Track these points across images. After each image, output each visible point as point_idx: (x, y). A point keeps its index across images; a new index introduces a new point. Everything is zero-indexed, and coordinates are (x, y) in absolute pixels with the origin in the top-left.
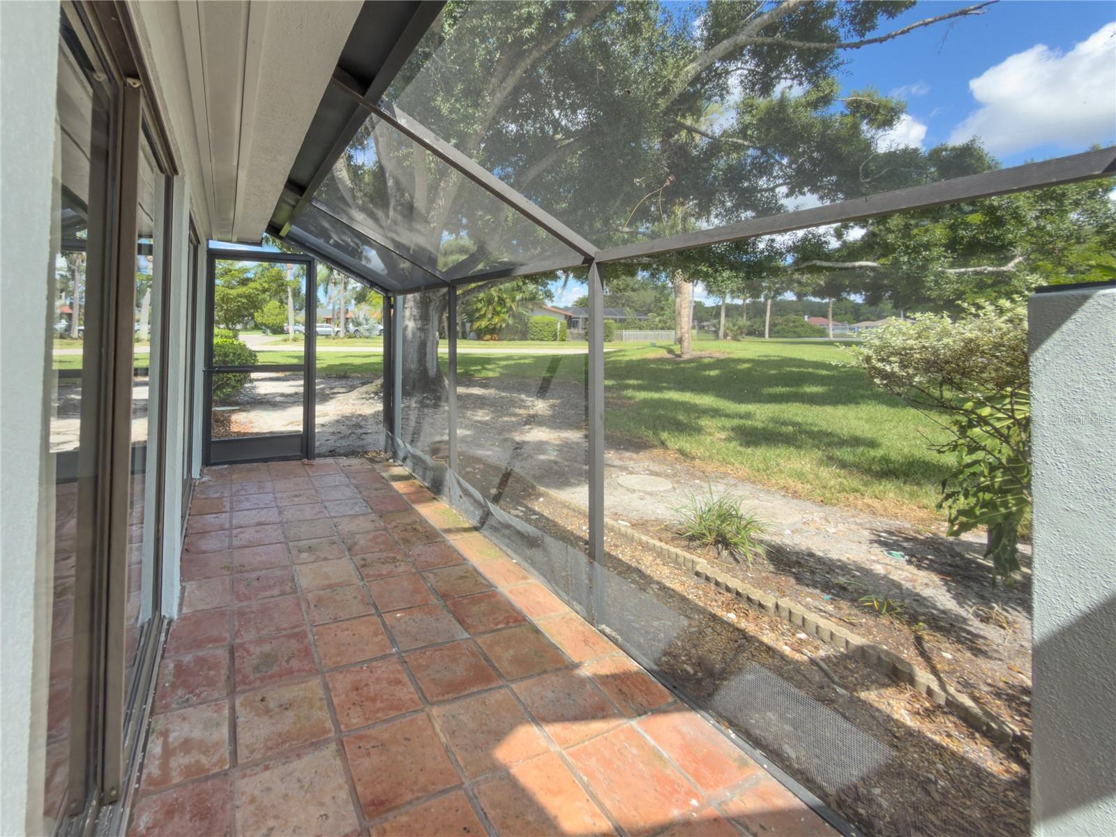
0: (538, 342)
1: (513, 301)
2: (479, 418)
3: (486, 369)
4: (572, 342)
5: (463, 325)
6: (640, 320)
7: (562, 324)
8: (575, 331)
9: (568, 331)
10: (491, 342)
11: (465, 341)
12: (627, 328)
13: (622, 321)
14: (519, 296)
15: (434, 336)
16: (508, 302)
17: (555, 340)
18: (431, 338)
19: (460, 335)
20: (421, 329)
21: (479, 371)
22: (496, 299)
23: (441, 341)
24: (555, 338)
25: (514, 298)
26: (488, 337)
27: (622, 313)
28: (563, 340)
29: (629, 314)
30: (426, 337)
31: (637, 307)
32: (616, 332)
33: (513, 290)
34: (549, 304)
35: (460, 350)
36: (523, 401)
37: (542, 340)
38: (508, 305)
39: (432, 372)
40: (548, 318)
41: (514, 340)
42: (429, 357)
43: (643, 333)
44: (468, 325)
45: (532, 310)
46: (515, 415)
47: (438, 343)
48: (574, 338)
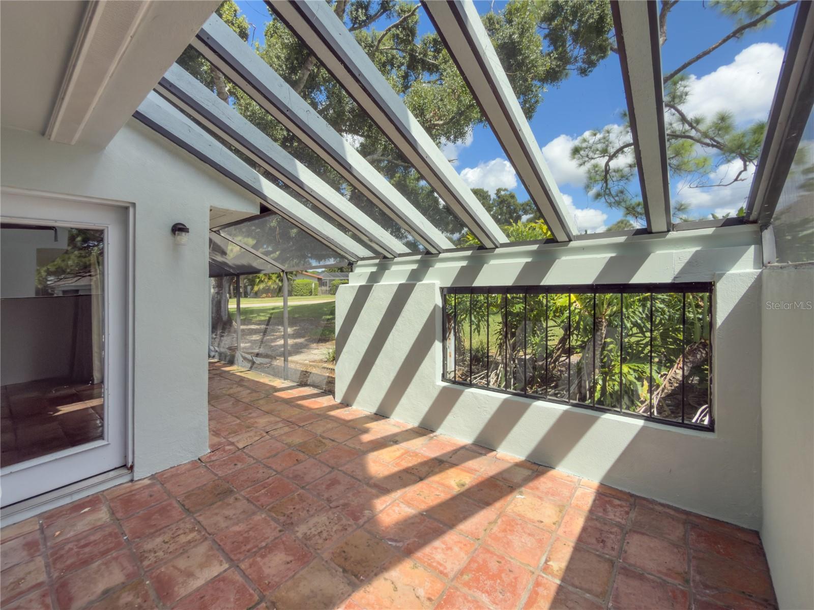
0: (300, 297)
2: (253, 339)
3: (261, 316)
4: (321, 295)
5: (245, 287)
7: (315, 284)
8: (324, 288)
9: (319, 288)
10: (266, 299)
11: (246, 299)
15: (226, 296)
17: (311, 295)
18: (224, 298)
19: (243, 295)
20: (218, 293)
21: (256, 317)
23: (230, 300)
24: (311, 293)
26: (264, 295)
28: (316, 295)
30: (221, 297)
35: (242, 306)
36: (279, 329)
37: (302, 295)
39: (225, 318)
40: (306, 280)
42: (223, 309)
44: (249, 288)
45: (296, 275)
46: (274, 335)
47: (228, 301)
48: (323, 293)
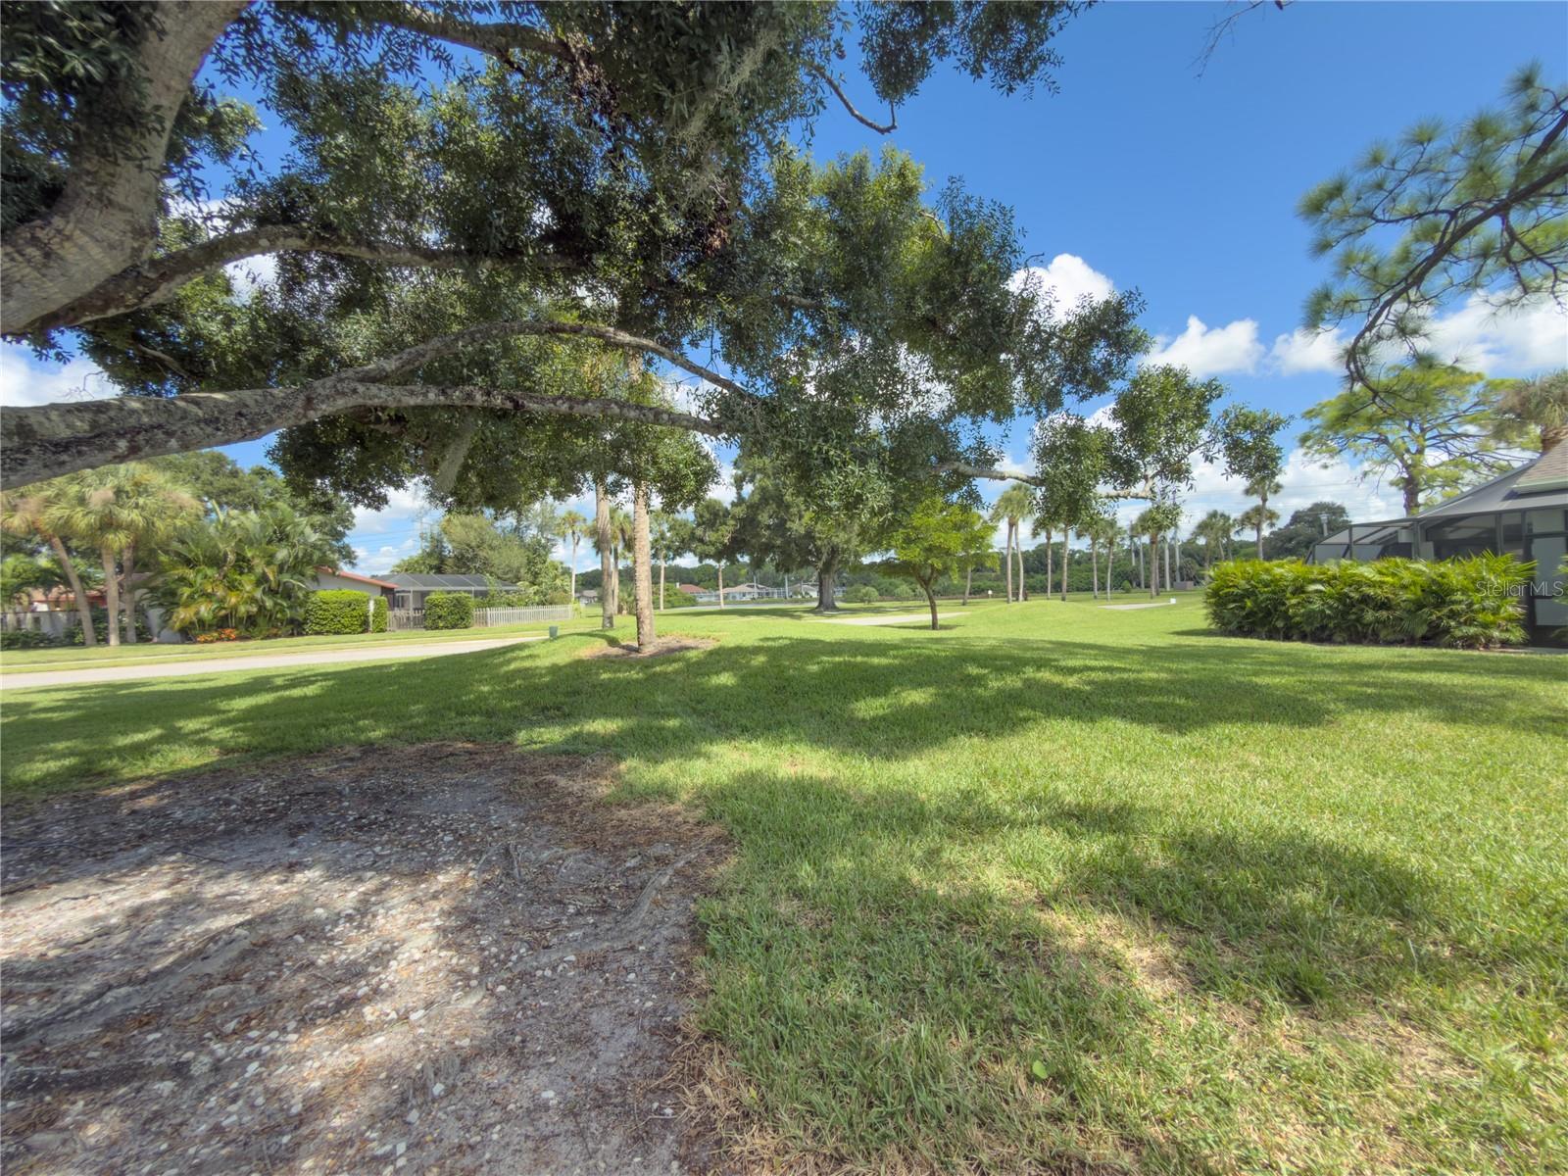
0: (332, 638)
1: (268, 564)
4: (400, 632)
6: (507, 592)
7: (377, 603)
8: (401, 614)
9: (390, 614)
10: (217, 646)
12: (491, 605)
13: (484, 594)
14: (282, 554)
16: (260, 565)
17: (365, 631)
22: (231, 557)
24: (364, 627)
25: (272, 556)
26: (211, 635)
27: (481, 583)
28: (382, 631)
29: (492, 585)
31: (499, 573)
32: (475, 612)
33: (270, 542)
34: (345, 569)
37: (337, 633)
38: (259, 570)
40: (350, 593)
41: (276, 636)
43: (517, 611)
45: (315, 579)
48: (401, 626)
